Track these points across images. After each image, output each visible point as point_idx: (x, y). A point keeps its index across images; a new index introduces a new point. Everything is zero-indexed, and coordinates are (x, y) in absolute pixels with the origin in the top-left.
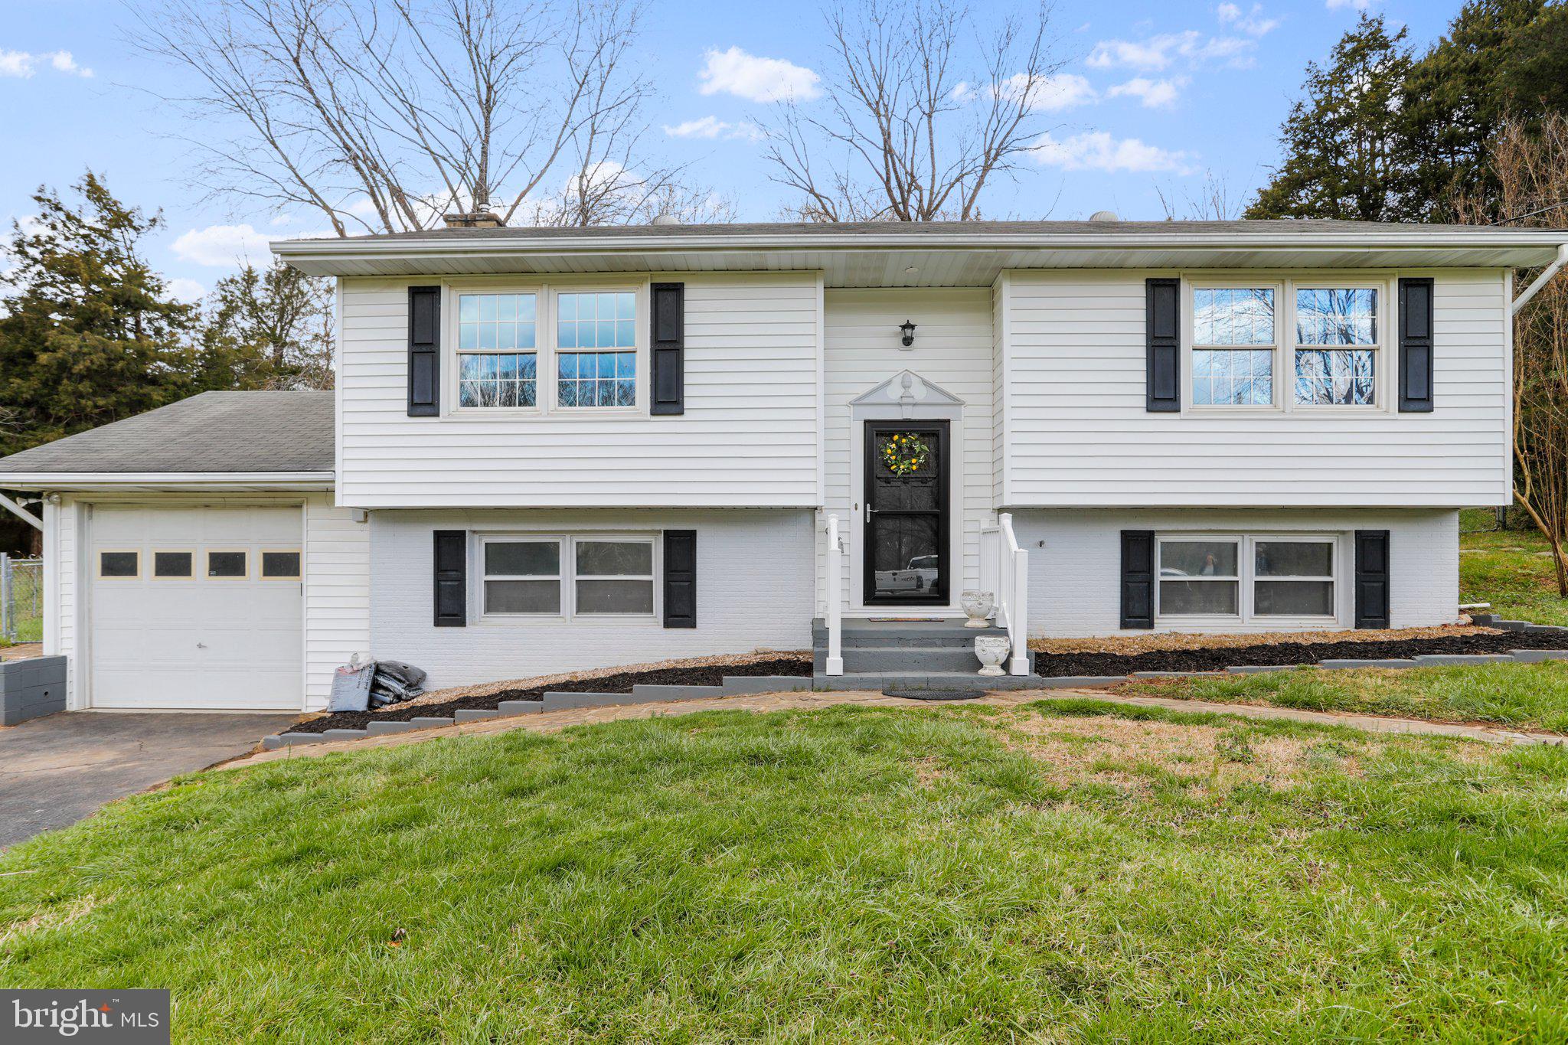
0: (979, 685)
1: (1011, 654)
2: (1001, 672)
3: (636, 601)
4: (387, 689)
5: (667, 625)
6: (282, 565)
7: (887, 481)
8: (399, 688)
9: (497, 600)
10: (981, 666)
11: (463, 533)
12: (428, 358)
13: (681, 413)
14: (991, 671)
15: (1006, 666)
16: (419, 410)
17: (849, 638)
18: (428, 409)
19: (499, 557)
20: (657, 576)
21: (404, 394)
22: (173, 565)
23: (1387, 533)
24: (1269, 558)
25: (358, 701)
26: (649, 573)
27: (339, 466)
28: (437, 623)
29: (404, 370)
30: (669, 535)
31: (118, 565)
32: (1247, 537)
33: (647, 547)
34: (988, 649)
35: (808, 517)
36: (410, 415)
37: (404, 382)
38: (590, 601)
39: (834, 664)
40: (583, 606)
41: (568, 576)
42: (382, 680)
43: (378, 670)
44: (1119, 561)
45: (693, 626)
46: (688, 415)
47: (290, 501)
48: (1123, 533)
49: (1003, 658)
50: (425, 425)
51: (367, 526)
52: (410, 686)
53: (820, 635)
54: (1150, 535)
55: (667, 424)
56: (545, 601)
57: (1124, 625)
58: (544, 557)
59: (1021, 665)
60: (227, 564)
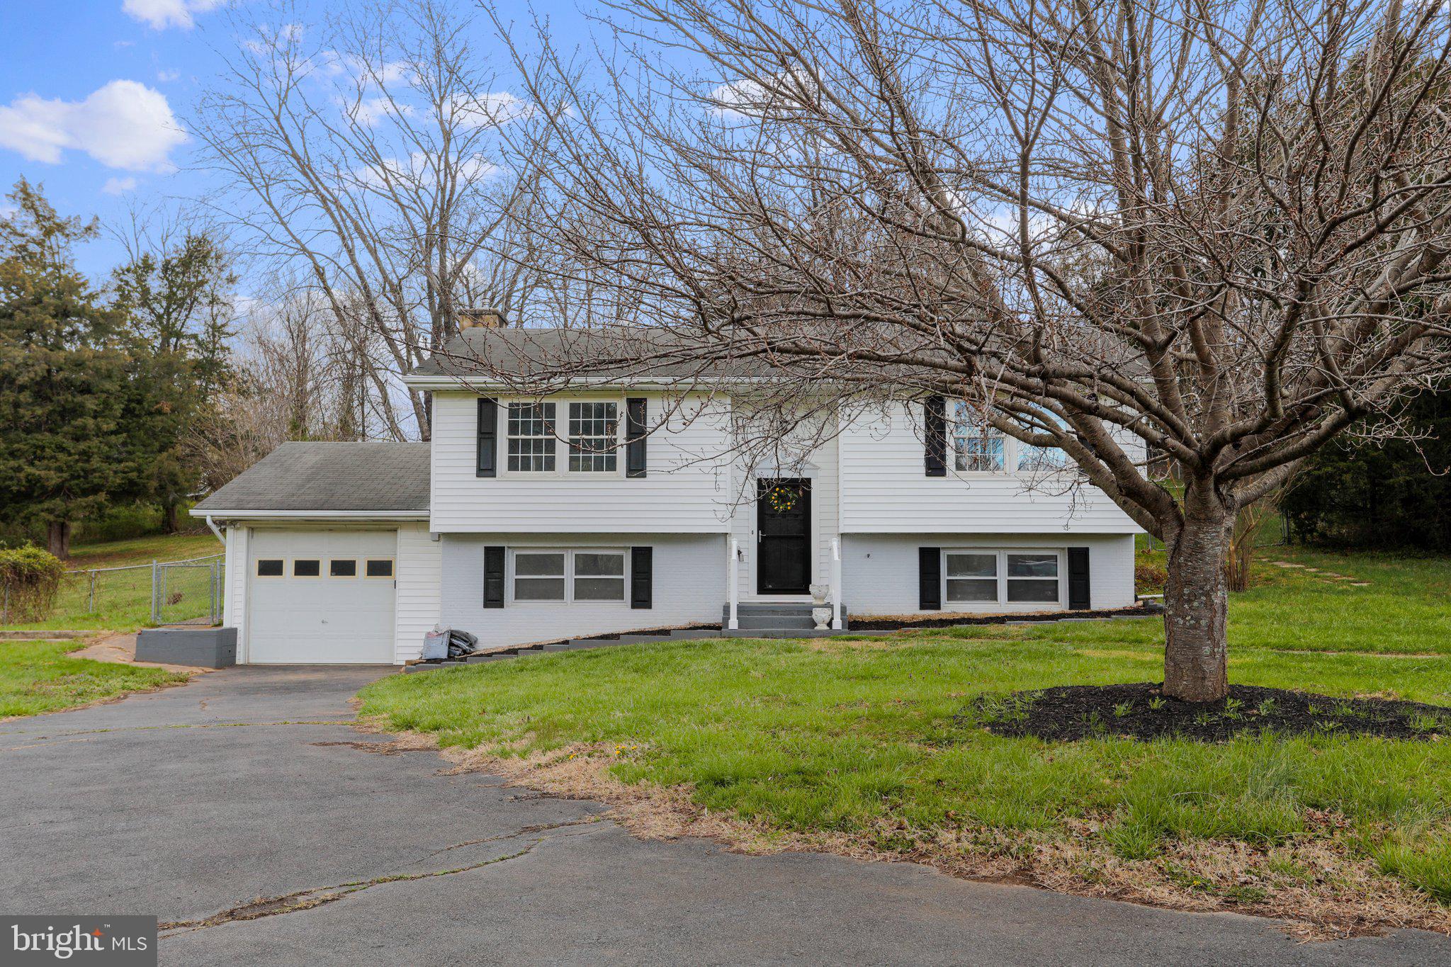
0: (812, 634)
1: (832, 619)
2: (826, 628)
3: (614, 592)
4: (457, 646)
5: (633, 607)
6: (380, 568)
7: (773, 516)
8: (464, 646)
9: (523, 591)
10: (816, 625)
11: (502, 549)
12: (489, 442)
13: (644, 476)
14: (822, 627)
15: (830, 624)
16: (483, 473)
17: (742, 609)
18: (489, 473)
19: (525, 563)
20: (627, 576)
21: (474, 463)
22: (307, 568)
23: (1087, 549)
24: (1015, 565)
25: (442, 652)
26: (622, 574)
27: (433, 506)
28: (486, 606)
29: (475, 449)
30: (635, 551)
31: (270, 568)
32: (1002, 551)
33: (621, 557)
34: (820, 615)
35: (722, 539)
36: (478, 476)
37: (475, 456)
38: (583, 592)
39: (733, 624)
40: (579, 595)
41: (569, 576)
42: (454, 641)
43: (453, 635)
44: (918, 567)
45: (650, 607)
46: (649, 477)
47: (391, 528)
48: (920, 549)
49: (828, 620)
50: (487, 482)
51: (441, 543)
52: (471, 645)
53: (726, 609)
54: (937, 551)
55: (636, 483)
56: (553, 591)
57: (922, 607)
58: (555, 564)
59: (837, 624)
60: (343, 568)
